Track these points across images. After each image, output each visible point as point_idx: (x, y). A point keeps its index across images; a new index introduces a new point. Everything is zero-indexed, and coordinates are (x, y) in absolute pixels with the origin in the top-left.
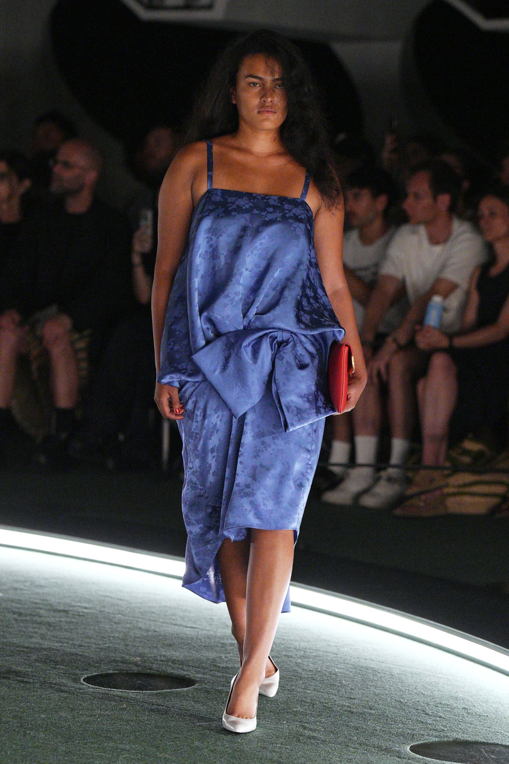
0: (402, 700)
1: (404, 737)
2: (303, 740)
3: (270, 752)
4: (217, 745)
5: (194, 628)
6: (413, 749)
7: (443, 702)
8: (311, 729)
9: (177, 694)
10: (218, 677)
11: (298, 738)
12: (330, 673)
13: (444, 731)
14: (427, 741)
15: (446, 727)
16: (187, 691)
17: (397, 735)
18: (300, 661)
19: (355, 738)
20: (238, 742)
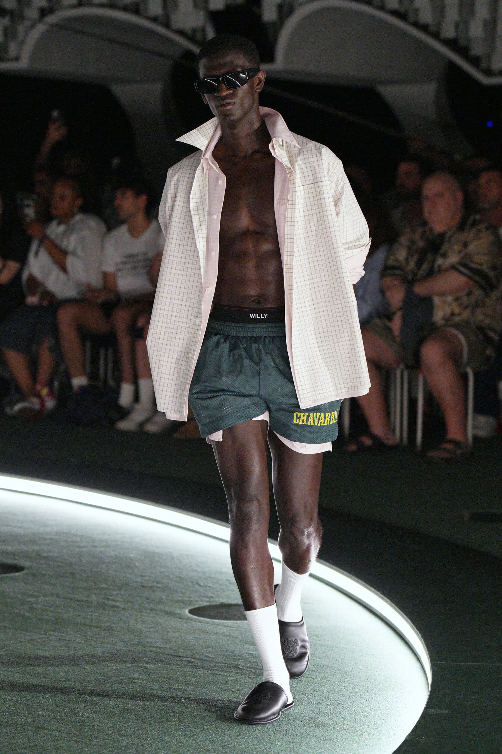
0: (181, 576)
1: (183, 603)
2: (108, 608)
3: (84, 618)
4: (43, 615)
5: (21, 527)
6: (191, 612)
7: (211, 576)
8: (113, 600)
9: (12, 578)
10: (41, 564)
11: (104, 606)
12: (127, 558)
13: (212, 597)
14: (200, 606)
15: (214, 594)
16: (19, 576)
17: (178, 602)
18: (103, 549)
19: (147, 606)
20: (59, 612)
